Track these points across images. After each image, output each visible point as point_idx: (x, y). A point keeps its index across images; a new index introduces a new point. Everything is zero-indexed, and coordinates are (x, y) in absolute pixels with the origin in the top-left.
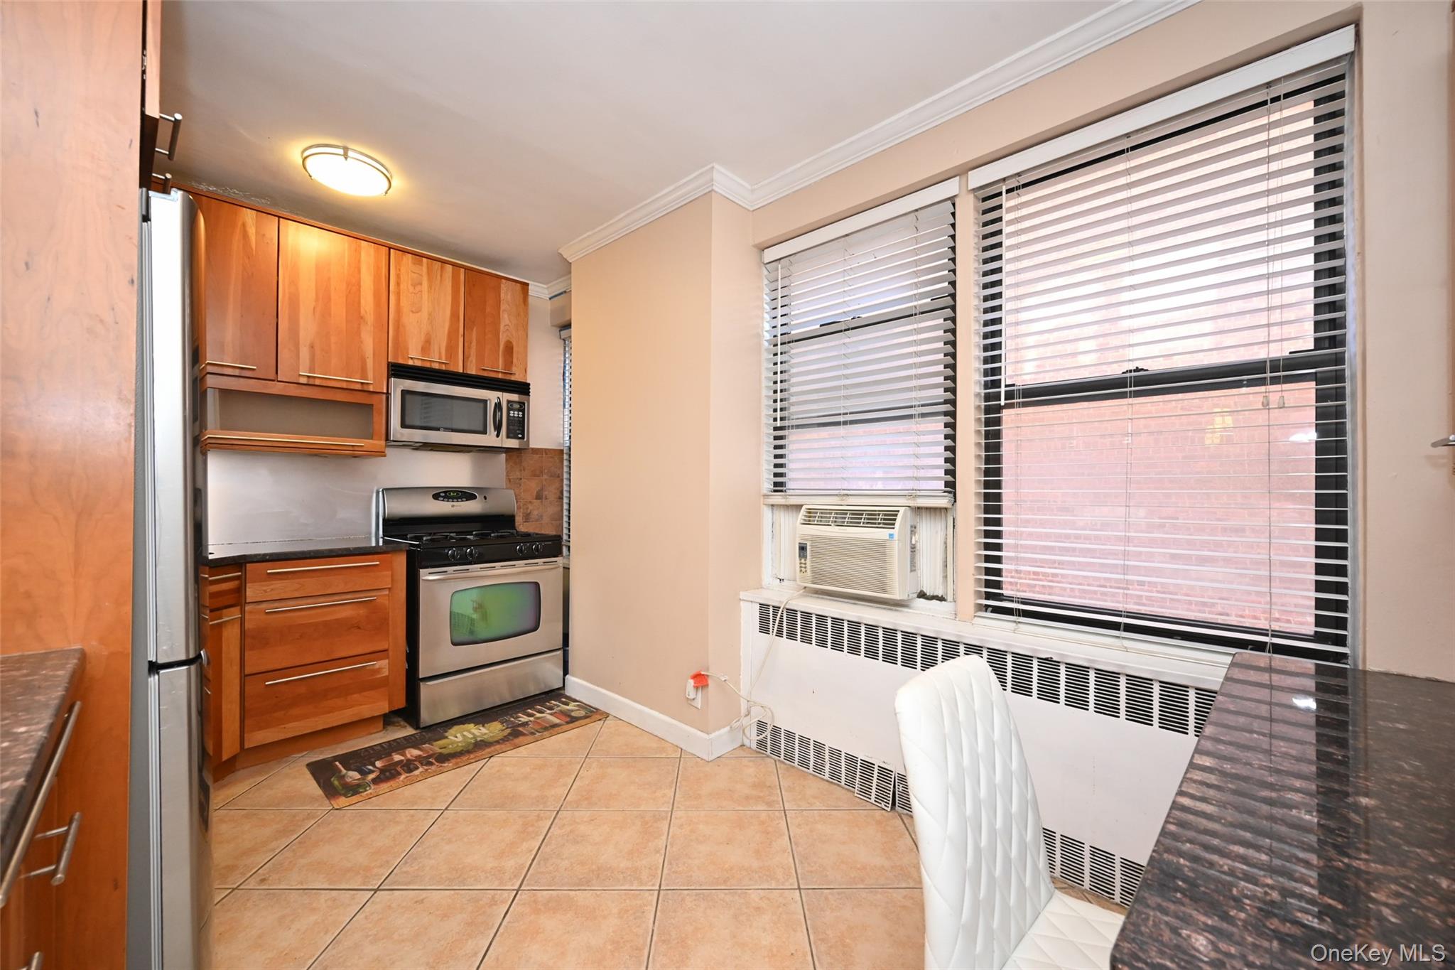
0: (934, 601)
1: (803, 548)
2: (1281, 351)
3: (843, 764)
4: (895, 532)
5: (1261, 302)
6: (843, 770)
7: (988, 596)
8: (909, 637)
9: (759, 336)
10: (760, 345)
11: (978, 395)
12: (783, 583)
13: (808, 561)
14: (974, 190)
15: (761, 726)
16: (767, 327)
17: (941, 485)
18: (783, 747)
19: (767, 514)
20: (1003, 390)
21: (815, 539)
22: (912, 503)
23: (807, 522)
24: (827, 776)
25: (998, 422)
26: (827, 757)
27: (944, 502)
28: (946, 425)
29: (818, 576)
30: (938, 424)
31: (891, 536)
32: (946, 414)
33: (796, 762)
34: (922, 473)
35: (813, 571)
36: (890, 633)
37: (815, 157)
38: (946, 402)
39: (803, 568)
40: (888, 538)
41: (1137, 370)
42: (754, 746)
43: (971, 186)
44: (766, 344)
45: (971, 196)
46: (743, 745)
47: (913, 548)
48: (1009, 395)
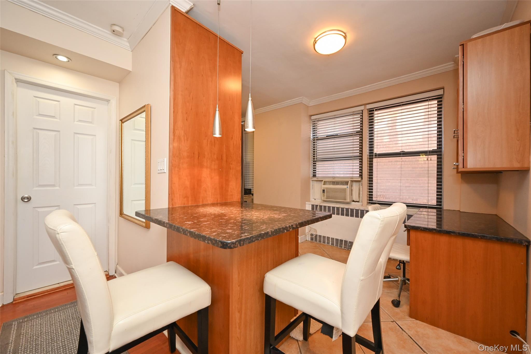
0: (357, 202)
1: (324, 191)
2: (431, 149)
3: (335, 241)
4: (348, 186)
5: (427, 133)
6: (335, 243)
7: (370, 200)
8: (352, 210)
9: (310, 138)
10: (310, 140)
11: (368, 155)
12: (316, 200)
13: (325, 194)
14: (367, 109)
15: (312, 235)
16: (312, 135)
17: (358, 175)
18: (318, 239)
19: (311, 183)
20: (374, 154)
21: (327, 188)
22: (352, 180)
23: (324, 184)
24: (330, 245)
25: (372, 161)
26: (330, 240)
27: (360, 179)
28: (360, 162)
29: (328, 197)
30: (358, 161)
31: (347, 187)
32: (360, 159)
33: (322, 242)
34: (354, 173)
35: (326, 196)
36: (347, 210)
37: (328, 96)
38: (360, 156)
39: (324, 196)
40: (346, 187)
41: (403, 151)
42: (310, 240)
43: (367, 108)
44: (311, 140)
45: (367, 110)
46: (306, 240)
47: (352, 190)
48: (376, 155)
